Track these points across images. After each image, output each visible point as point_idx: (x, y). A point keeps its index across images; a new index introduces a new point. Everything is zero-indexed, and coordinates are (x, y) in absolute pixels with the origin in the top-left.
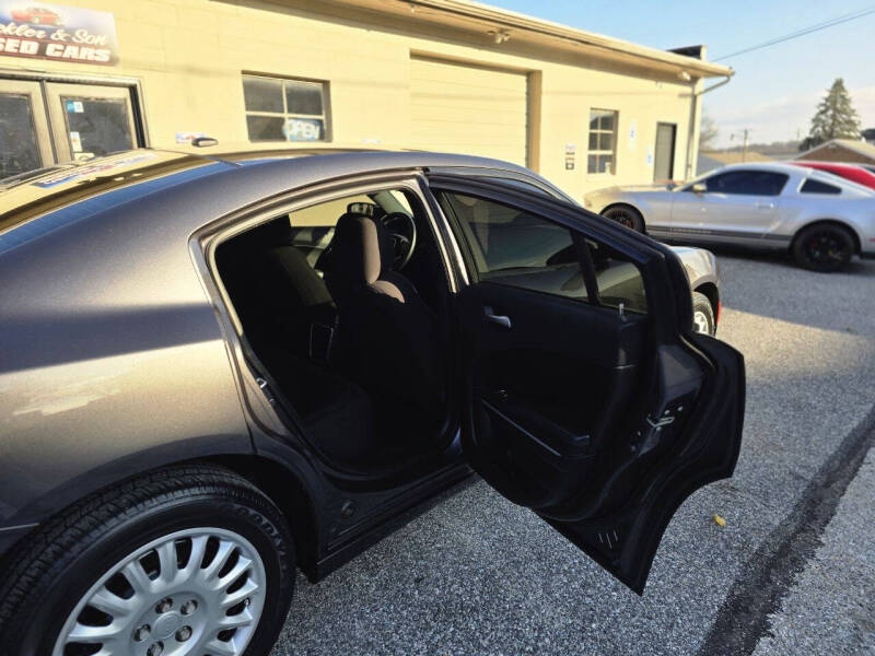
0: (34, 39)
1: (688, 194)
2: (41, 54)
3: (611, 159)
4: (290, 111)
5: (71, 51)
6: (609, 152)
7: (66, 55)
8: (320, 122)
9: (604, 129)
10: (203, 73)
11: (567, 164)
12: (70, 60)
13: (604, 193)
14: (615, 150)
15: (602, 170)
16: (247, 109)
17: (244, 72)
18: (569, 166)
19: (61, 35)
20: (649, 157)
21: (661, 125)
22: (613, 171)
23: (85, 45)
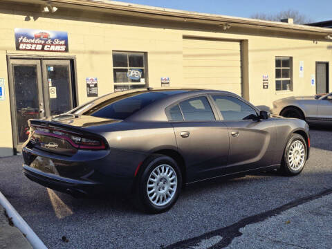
0: (40, 44)
1: (325, 101)
2: (43, 50)
3: (290, 82)
4: (130, 66)
5: (53, 48)
6: (289, 79)
7: (51, 49)
8: (142, 70)
9: (284, 67)
10: (97, 53)
11: (264, 86)
12: (52, 51)
13: (284, 100)
14: (291, 77)
15: (285, 88)
16: (114, 66)
17: (113, 51)
18: (265, 87)
19: (50, 41)
20: (313, 80)
21: (318, 63)
22: (291, 89)
23: (57, 45)
